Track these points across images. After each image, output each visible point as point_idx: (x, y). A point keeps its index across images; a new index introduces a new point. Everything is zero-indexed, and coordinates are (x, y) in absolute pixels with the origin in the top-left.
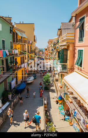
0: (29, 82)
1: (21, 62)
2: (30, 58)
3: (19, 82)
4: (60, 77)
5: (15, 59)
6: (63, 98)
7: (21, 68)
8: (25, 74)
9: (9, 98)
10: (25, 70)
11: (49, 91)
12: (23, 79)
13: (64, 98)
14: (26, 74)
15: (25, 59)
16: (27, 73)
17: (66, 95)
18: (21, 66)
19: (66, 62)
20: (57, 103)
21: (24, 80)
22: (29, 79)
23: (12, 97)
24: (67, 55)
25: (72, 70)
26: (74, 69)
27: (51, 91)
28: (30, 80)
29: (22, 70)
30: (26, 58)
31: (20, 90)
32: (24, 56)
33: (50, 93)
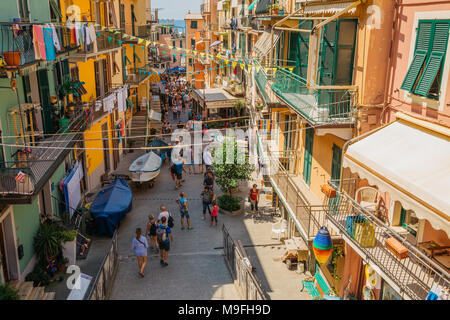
0: (144, 178)
1: (97, 84)
2: (132, 66)
3: (94, 184)
4: (301, 150)
5: (73, 70)
6: (341, 242)
7: (102, 113)
8: (115, 143)
9: (65, 256)
10: (117, 123)
11: (241, 217)
12: (107, 168)
13: (347, 240)
14: (121, 144)
15: (115, 71)
16: (123, 140)
17: (359, 228)
18: (102, 108)
19: (350, 81)
20: (293, 267)
21: (112, 171)
22: (140, 163)
23: (78, 254)
24: (353, 49)
25: (380, 113)
26: (388, 110)
27: (249, 217)
28: (147, 167)
29: (103, 122)
30: (115, 64)
31: (112, 215)
32: (108, 56)
33: (249, 223)
